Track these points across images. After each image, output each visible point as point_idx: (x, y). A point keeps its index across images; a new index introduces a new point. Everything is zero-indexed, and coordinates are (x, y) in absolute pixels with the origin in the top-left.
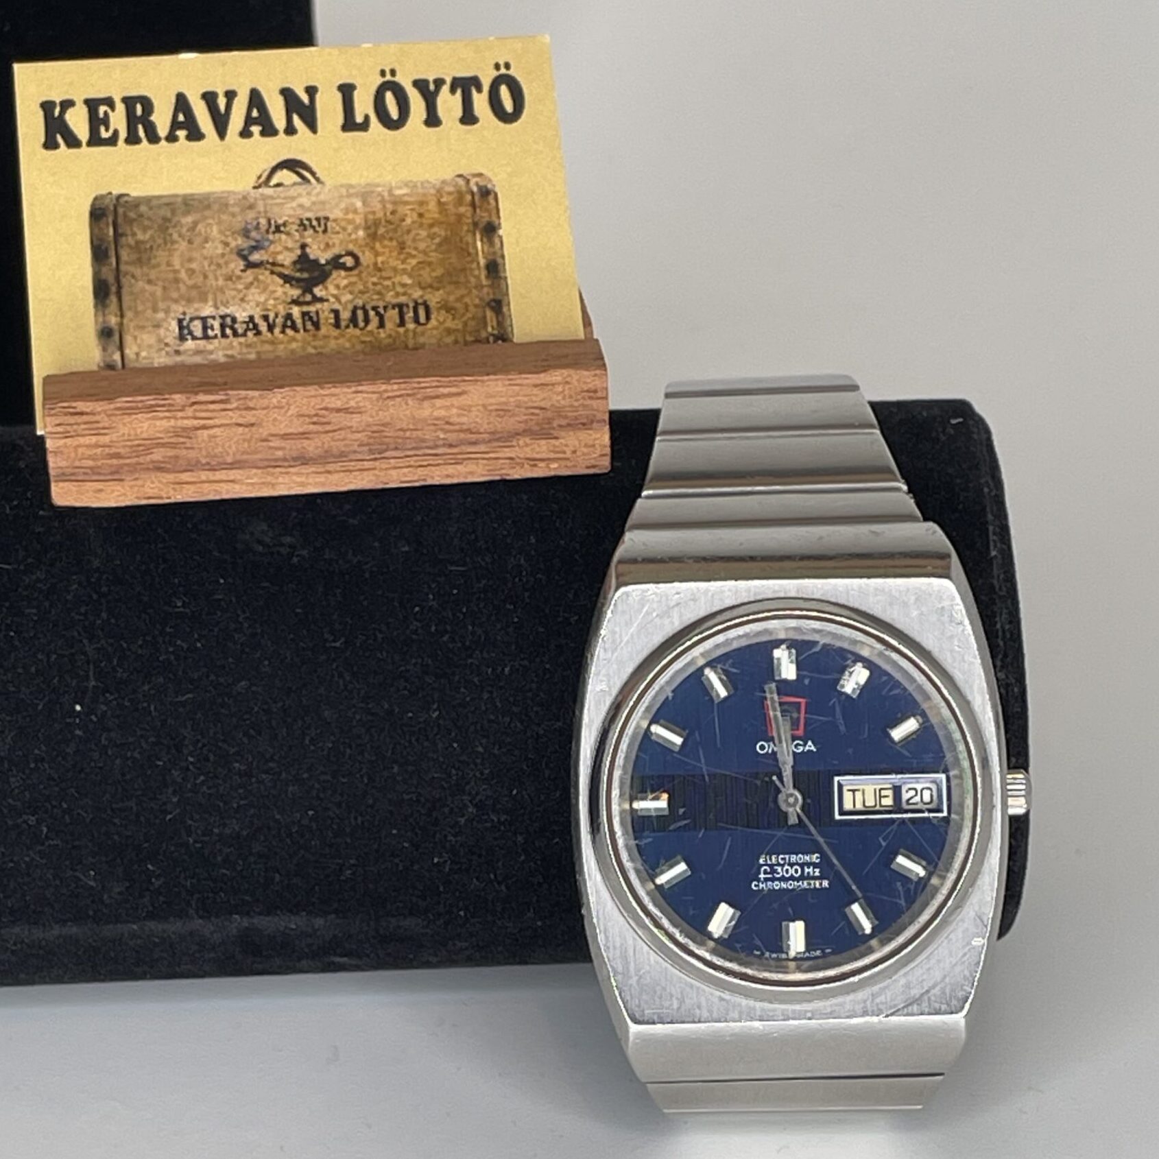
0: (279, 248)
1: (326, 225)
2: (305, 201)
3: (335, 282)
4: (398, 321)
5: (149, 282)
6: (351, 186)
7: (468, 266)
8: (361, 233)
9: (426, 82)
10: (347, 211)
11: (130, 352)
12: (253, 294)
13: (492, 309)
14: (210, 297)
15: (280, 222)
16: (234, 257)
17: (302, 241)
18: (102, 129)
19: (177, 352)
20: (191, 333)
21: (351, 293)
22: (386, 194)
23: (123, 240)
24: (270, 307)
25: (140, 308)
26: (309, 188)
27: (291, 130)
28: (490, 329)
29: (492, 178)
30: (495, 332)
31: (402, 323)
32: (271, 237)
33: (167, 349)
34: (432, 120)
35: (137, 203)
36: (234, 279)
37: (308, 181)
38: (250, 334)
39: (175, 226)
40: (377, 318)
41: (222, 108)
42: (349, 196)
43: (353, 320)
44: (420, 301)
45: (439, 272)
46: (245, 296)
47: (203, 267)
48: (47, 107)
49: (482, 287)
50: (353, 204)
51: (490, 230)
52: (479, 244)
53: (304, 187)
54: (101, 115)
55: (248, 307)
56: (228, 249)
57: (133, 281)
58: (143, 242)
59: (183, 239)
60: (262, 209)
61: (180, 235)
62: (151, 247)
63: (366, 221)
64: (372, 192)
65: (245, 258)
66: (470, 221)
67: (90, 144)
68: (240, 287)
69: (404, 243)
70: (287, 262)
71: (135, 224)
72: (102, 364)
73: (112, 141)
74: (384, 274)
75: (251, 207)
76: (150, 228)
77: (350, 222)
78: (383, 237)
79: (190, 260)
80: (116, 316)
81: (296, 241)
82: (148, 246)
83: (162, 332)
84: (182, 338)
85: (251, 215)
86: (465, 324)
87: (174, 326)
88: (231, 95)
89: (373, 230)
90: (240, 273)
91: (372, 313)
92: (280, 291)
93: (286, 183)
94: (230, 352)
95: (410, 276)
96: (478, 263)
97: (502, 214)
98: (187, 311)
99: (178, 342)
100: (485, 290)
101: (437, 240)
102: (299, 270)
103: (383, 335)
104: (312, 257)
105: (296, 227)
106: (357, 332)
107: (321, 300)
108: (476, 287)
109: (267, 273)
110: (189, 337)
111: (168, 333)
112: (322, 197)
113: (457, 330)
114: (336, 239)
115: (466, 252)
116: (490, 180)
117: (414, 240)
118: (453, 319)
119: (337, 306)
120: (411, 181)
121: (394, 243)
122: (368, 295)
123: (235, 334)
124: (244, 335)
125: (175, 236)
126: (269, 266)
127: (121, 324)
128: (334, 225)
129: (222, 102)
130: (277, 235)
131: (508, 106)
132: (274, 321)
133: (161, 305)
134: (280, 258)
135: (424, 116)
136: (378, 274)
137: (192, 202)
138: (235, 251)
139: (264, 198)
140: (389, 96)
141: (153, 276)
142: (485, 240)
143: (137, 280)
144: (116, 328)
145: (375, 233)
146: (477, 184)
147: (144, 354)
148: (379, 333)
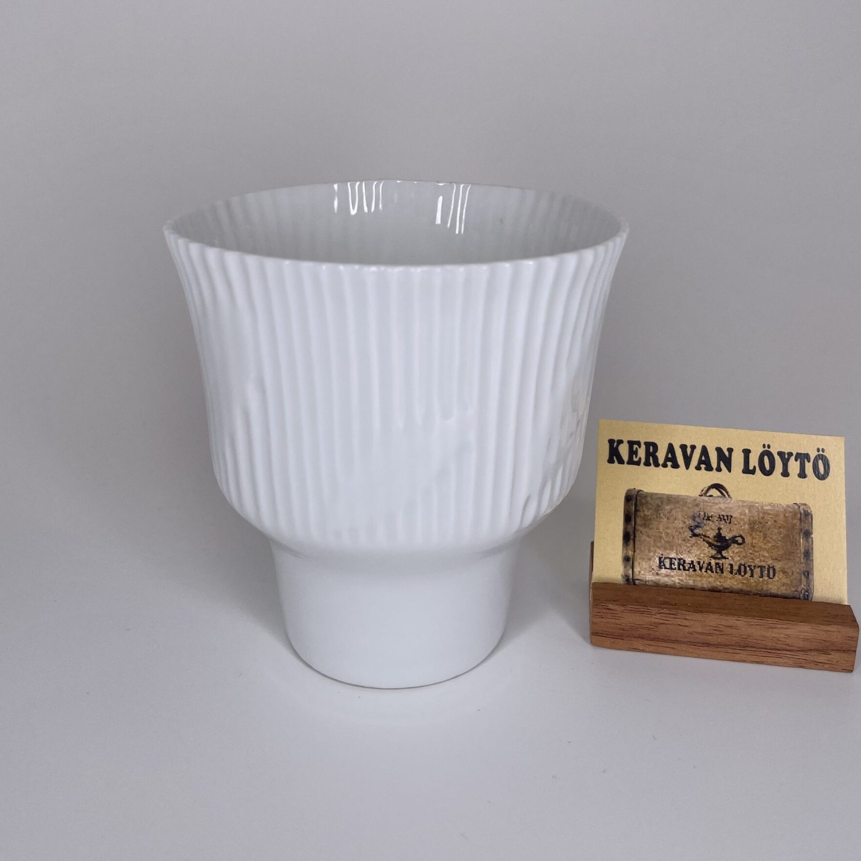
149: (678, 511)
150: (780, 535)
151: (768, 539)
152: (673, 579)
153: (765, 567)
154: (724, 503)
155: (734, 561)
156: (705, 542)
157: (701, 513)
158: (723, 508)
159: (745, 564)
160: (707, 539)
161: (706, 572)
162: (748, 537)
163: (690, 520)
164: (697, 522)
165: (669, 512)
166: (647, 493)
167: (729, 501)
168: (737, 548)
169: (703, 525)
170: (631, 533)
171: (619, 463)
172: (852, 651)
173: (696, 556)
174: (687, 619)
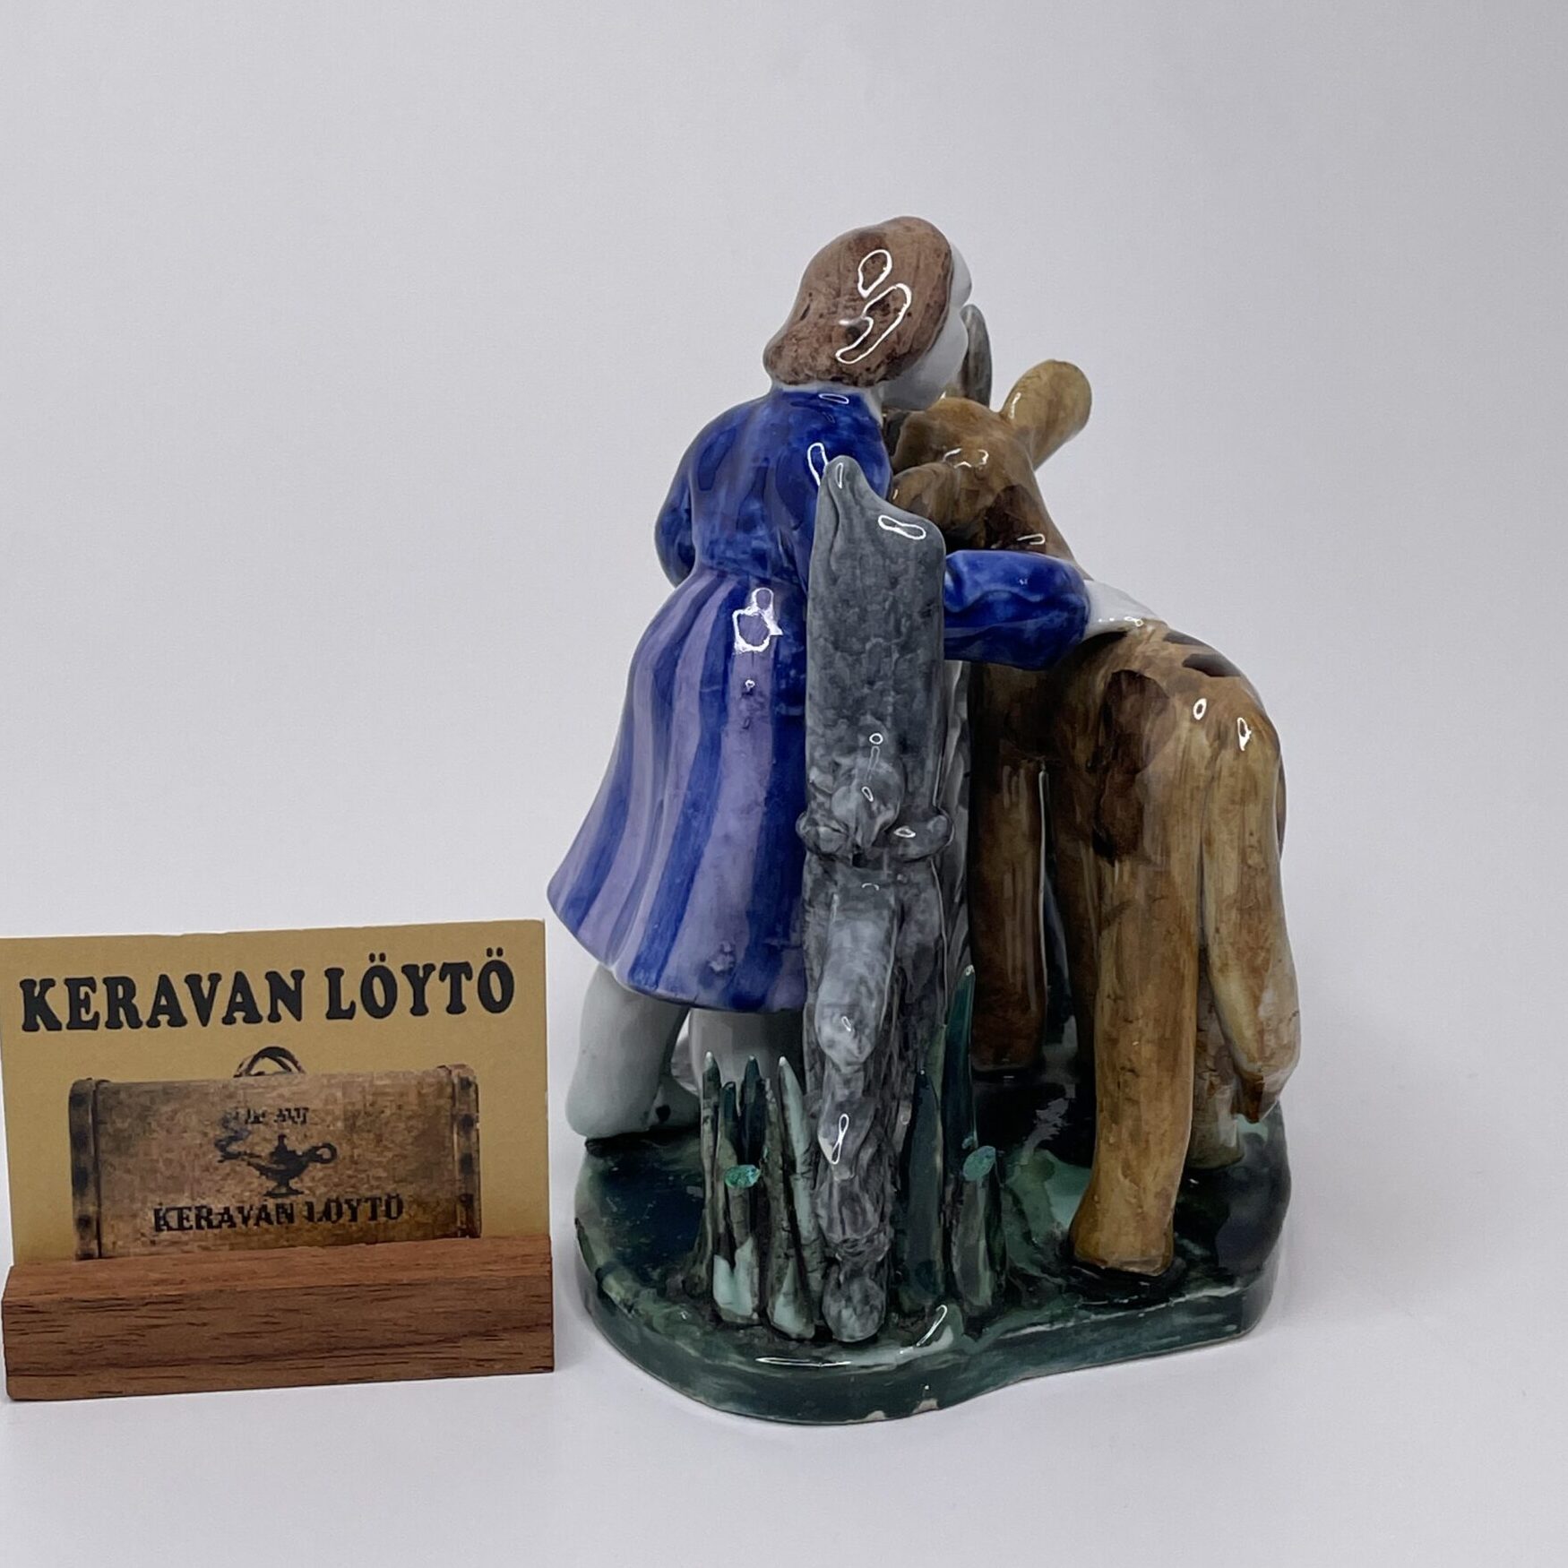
0: (257, 1140)
1: (305, 1115)
2: (285, 1091)
3: (313, 1174)
4: (370, 1215)
5: (128, 1171)
6: (332, 1076)
7: (442, 1159)
8: (340, 1124)
9: (416, 967)
10: (326, 1102)
11: (107, 1240)
12: (230, 1185)
13: (462, 1201)
14: (187, 1187)
15: (260, 1112)
16: (212, 1147)
17: (281, 1131)
18: (83, 1010)
19: (153, 1243)
20: (166, 1223)
21: (325, 1186)
22: (367, 1085)
23: (102, 1127)
24: (245, 1199)
25: (118, 1197)
26: (291, 1076)
27: (274, 1017)
28: (459, 1224)
29: (475, 1071)
30: (464, 1227)
31: (374, 1217)
33: (143, 1239)
34: (419, 1009)
35: (116, 1090)
36: (211, 1170)
37: (290, 1070)
38: (224, 1225)
39: (154, 1115)
40: (349, 1212)
41: (206, 993)
42: (330, 1086)
43: (326, 1214)
44: (393, 1194)
45: (412, 1167)
46: (221, 1187)
47: (181, 1157)
48: (27, 985)
49: (455, 1181)
50: (333, 1095)
51: (468, 1123)
52: (455, 1136)
53: (285, 1076)
54: (82, 996)
55: (224, 1199)
56: (206, 1139)
57: (111, 1170)
58: (122, 1131)
59: (162, 1129)
60: (241, 1099)
61: (160, 1125)
62: (130, 1137)
63: (345, 1112)
64: (353, 1082)
65: (223, 1149)
66: (448, 1114)
68: (218, 1178)
69: (381, 1135)
70: (263, 1154)
71: (113, 1112)
72: (79, 1253)
73: (93, 1025)
74: (359, 1167)
75: (231, 1096)
76: (127, 1117)
77: (328, 1113)
78: (363, 1131)
79: (169, 1150)
80: (94, 1205)
81: (275, 1132)
82: (126, 1134)
83: (138, 1221)
84: (158, 1229)
85: (231, 1105)
86: (435, 1220)
87: (151, 1216)
88: (215, 979)
89: (351, 1121)
90: (217, 1164)
91: (345, 1207)
92: (256, 1181)
93: (267, 1072)
94: (203, 1244)
95: (385, 1169)
96: (454, 1157)
97: (480, 1107)
98: (163, 1201)
99: (155, 1233)
100: (458, 1185)
101: (415, 1133)
102: (275, 1163)
103: (354, 1228)
104: (289, 1148)
105: (276, 1118)
106: (329, 1225)
107: (297, 1192)
108: (448, 1181)
109: (244, 1164)
110: (165, 1228)
111: (144, 1223)
112: (304, 1087)
113: (427, 1224)
114: (314, 1130)
115: (441, 1145)
116: (472, 1071)
117: (392, 1133)
118: (425, 1212)
119: (311, 1199)
120: (392, 1072)
121: (372, 1136)
122: (340, 1189)
123: (210, 1226)
124: (219, 1226)
125: (154, 1125)
126: (246, 1157)
127: (99, 1213)
128: (313, 1115)
129: (205, 985)
130: (256, 1126)
131: (497, 996)
132: (249, 1212)
133: (138, 1195)
134: (257, 1150)
135: (411, 1004)
136: (354, 1166)
137: (170, 1091)
138: (213, 1141)
139: (246, 1087)
140: (377, 984)
141: (131, 1167)
142: (461, 1133)
143: (115, 1169)
144: (95, 1217)
145: (354, 1124)
146: (459, 1076)
147: (120, 1243)
148: (351, 1226)
149: (189, 1114)
150: (410, 1131)
151: (385, 1143)
152: (186, 1248)
153: (381, 1199)
154: (290, 1084)
155: (314, 1195)
156: (251, 1168)
157: (239, 1110)
158: (287, 1094)
159: (337, 1198)
160: (254, 1160)
161: (257, 1224)
162: (344, 1145)
163: (218, 1128)
164: (232, 1129)
165: (172, 1119)
166: (119, 1085)
167: (298, 1079)
168: (321, 1170)
169: (246, 1133)
170: (90, 1168)
171: (49, 1029)
172: (544, 1325)
173: (233, 1197)
174: (204, 1309)
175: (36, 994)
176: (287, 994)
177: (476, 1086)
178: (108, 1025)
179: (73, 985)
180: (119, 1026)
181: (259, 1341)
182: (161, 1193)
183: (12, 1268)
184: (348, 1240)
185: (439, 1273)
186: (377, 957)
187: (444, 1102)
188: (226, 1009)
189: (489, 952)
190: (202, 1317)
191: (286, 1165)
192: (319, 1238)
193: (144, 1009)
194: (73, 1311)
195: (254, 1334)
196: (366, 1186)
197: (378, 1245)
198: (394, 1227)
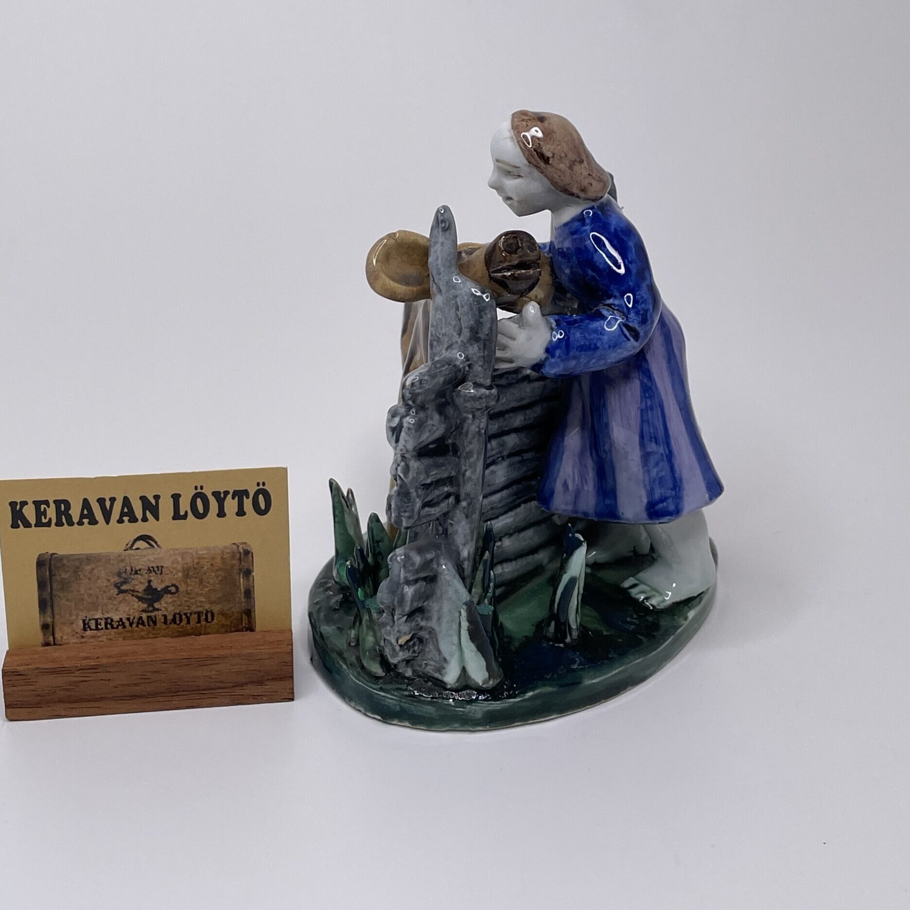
0: (136, 583)
1: (161, 570)
2: (152, 558)
3: (166, 600)
4: (197, 621)
5: (67, 600)
6: (177, 549)
7: (235, 591)
8: (180, 574)
9: (219, 493)
10: (173, 563)
11: (58, 635)
12: (122, 607)
13: (246, 613)
14: (100, 608)
15: (138, 568)
16: (112, 587)
17: (149, 578)
18: (43, 517)
19: (82, 637)
20: (89, 627)
21: (173, 606)
22: (194, 553)
23: (54, 577)
24: (131, 613)
25: (63, 614)
26: (153, 549)
27: (145, 519)
28: (244, 624)
29: (252, 546)
30: (247, 626)
31: (199, 621)
32: (132, 577)
33: (77, 635)
34: (221, 514)
35: (61, 559)
36: (113, 599)
37: (153, 546)
38: (120, 627)
39: (82, 571)
40: (186, 619)
41: (108, 509)
42: (175, 554)
43: (174, 621)
44: (209, 610)
45: (220, 595)
46: (118, 607)
47: (96, 592)
48: (13, 504)
49: (242, 602)
50: (176, 559)
51: (248, 573)
52: (242, 580)
53: (151, 550)
54: (42, 510)
55: (119, 613)
56: (109, 583)
57: (59, 599)
58: (66, 579)
59: (86, 578)
60: (128, 562)
61: (84, 576)
62: (69, 582)
63: (183, 569)
64: (187, 552)
65: (118, 588)
66: (238, 568)
67: (36, 526)
68: (116, 603)
69: (202, 579)
70: (140, 590)
71: (60, 570)
72: (43, 643)
73: (48, 524)
74: (191, 596)
75: (122, 561)
76: (67, 572)
77: (174, 568)
78: (192, 577)
79: (90, 589)
80: (50, 617)
81: (146, 579)
82: (67, 581)
83: (74, 626)
84: (85, 629)
85: (123, 565)
86: (231, 622)
87: (81, 623)
88: (113, 500)
89: (186, 572)
90: (116, 596)
91: (184, 617)
92: (136, 604)
93: (141, 547)
94: (109, 637)
95: (205, 597)
96: (241, 590)
97: (254, 565)
98: (87, 615)
99: (83, 632)
100: (243, 604)
101: (220, 578)
102: (146, 595)
103: (189, 628)
104: (154, 587)
105: (146, 571)
106: (175, 626)
107: (158, 610)
108: (238, 603)
109: (130, 595)
110: (88, 629)
111: (77, 627)
112: (161, 556)
113: (227, 625)
114: (167, 578)
115: (235, 584)
116: (250, 546)
117: (208, 578)
118: (226, 619)
119: (165, 613)
120: (207, 547)
121: (197, 580)
122: (181, 607)
123: (113, 627)
124: (117, 628)
125: (82, 576)
126: (131, 592)
127: (53, 622)
128: (166, 570)
129: (108, 504)
130: (136, 576)
131: (263, 506)
132: (133, 621)
133: (74, 612)
134: (137, 588)
135: (217, 512)
136: (188, 596)
137: (91, 558)
138: (113, 584)
139: (130, 555)
140: (199, 501)
141: (69, 597)
142: (245, 578)
143: (61, 599)
144: (51, 624)
145: (188, 574)
146: (243, 548)
147: (65, 637)
148: (187, 627)
149: (100, 570)
150: (217, 577)
151: (204, 583)
152: (100, 639)
153: (202, 613)
154: (153, 554)
155: (167, 611)
156: (133, 597)
157: (127, 567)
158: (153, 559)
159: (179, 612)
160: (135, 594)
162: (182, 585)
163: (116, 577)
164: (123, 578)
165: (91, 572)
166: (63, 556)
167: (158, 551)
168: (170, 598)
169: (130, 580)
170: (48, 598)
171: (25, 527)
172: (289, 677)
173: (124, 613)
174: (109, 672)
175: (18, 509)
176: (151, 507)
177: (252, 553)
178: (56, 525)
179: (37, 504)
180: (63, 525)
181: (138, 688)
182: (85, 611)
183: (8, 651)
184: (187, 634)
185: (234, 651)
186: (199, 488)
187: (236, 562)
188: (119, 516)
189: (258, 484)
190: (108, 676)
191: (152, 596)
192: (170, 633)
193: (76, 516)
194: (39, 674)
195: (136, 685)
196: (194, 606)
197: (202, 636)
198: (210, 627)
